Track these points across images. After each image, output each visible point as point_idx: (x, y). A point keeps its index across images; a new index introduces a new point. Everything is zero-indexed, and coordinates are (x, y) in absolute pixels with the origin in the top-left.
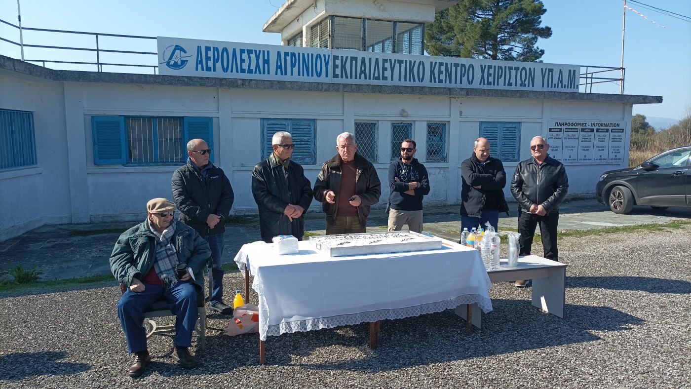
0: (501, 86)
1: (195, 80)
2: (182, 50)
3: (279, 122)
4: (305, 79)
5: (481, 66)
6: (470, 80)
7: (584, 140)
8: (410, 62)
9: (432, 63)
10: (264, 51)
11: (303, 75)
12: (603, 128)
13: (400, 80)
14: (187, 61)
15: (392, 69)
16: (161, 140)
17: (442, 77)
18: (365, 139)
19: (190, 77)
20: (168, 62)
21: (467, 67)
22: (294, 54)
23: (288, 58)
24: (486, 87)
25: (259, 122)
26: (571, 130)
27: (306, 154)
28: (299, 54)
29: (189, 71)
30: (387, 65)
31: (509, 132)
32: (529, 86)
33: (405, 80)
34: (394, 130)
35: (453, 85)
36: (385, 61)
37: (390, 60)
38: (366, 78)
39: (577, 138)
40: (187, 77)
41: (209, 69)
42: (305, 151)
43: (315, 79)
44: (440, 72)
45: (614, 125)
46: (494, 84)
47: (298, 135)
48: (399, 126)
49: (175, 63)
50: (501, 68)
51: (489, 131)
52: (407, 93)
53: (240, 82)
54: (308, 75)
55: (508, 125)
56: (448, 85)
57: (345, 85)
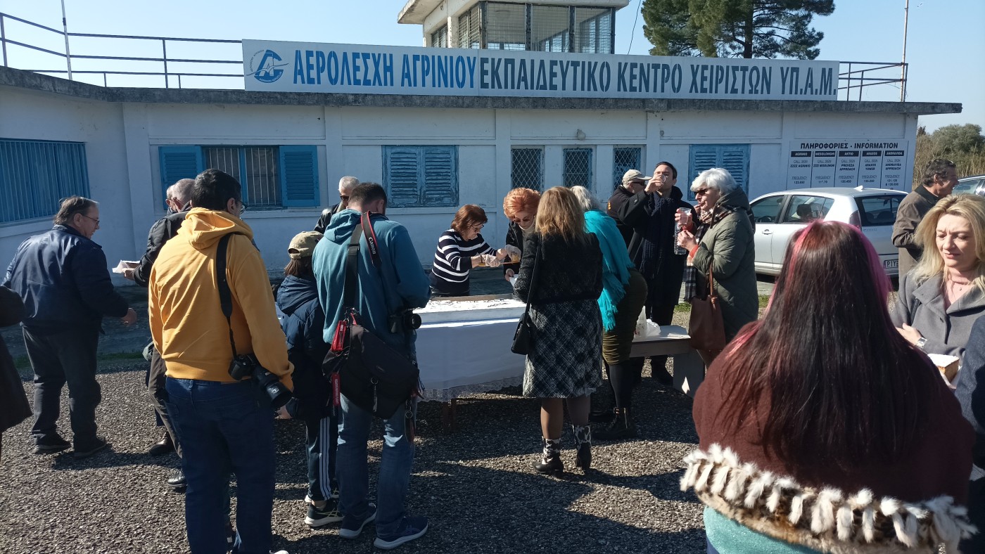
0: (721, 94)
1: (291, 96)
2: (276, 56)
3: (407, 150)
4: (442, 91)
5: (692, 66)
6: (676, 86)
7: (843, 167)
8: (590, 63)
9: (620, 64)
10: (385, 55)
11: (439, 86)
12: (873, 150)
13: (575, 89)
14: (282, 71)
15: (564, 75)
16: (250, 177)
17: (636, 83)
18: (527, 170)
19: (285, 93)
20: (258, 73)
21: (671, 69)
22: (427, 57)
23: (419, 63)
24: (700, 96)
25: (379, 151)
26: (825, 154)
27: (445, 192)
28: (433, 57)
29: (285, 84)
30: (557, 69)
31: (732, 157)
32: (762, 93)
33: (583, 89)
34: (566, 158)
35: (651, 95)
36: (553, 63)
37: (561, 62)
38: (526, 88)
39: (833, 166)
40: (280, 93)
41: (311, 81)
42: (443, 188)
43: (455, 91)
44: (633, 77)
45: (889, 145)
46: (711, 92)
47: (434, 167)
48: (573, 153)
49: (267, 74)
50: (722, 69)
51: (703, 158)
52: (582, 107)
53: (351, 98)
54: (446, 86)
55: (730, 149)
56: (643, 94)
57: (495, 99)
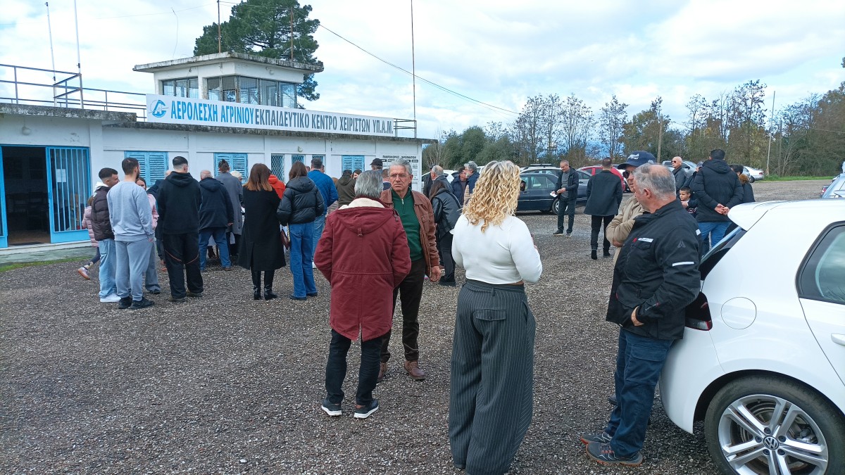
0: (352, 132)
2: (163, 103)
3: (225, 155)
4: (239, 126)
5: (341, 118)
6: (335, 127)
8: (301, 114)
9: (313, 115)
10: (214, 105)
11: (238, 123)
13: (295, 126)
14: (166, 111)
15: (290, 119)
17: (319, 125)
18: (277, 166)
20: (154, 112)
21: (332, 118)
22: (232, 107)
23: (229, 110)
24: (344, 132)
25: (212, 156)
28: (235, 107)
29: (167, 119)
31: (357, 161)
32: (367, 131)
33: (298, 126)
35: (325, 130)
36: (286, 113)
37: (289, 113)
38: (275, 125)
41: (179, 117)
43: (244, 126)
44: (318, 121)
45: (413, 157)
46: (348, 130)
47: (237, 164)
49: (158, 112)
50: (351, 119)
51: (347, 161)
54: (241, 122)
55: (357, 158)
56: (322, 130)
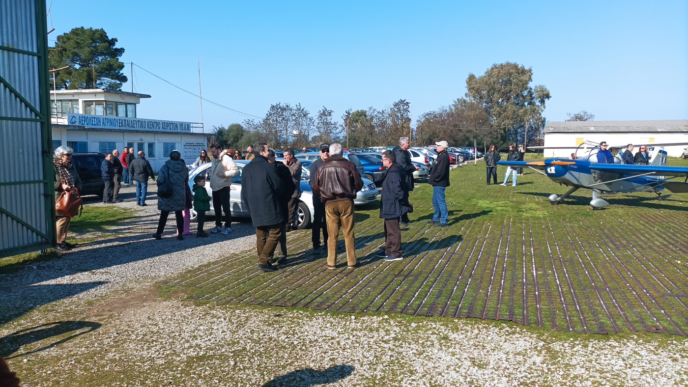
2: (75, 117)
3: (104, 143)
4: (111, 127)
5: (162, 123)
6: (159, 128)
7: (194, 149)
8: (142, 121)
9: (148, 122)
10: (99, 118)
12: (199, 145)
14: (76, 121)
15: (136, 124)
17: (151, 127)
20: (71, 121)
23: (106, 120)
25: (98, 143)
26: (190, 146)
28: (109, 118)
30: (135, 122)
31: (172, 146)
32: (176, 130)
33: (140, 128)
34: (138, 146)
38: (129, 127)
39: (192, 149)
43: (113, 128)
44: (150, 125)
45: (202, 144)
46: (166, 129)
47: (110, 148)
49: (73, 121)
50: (168, 123)
51: (166, 146)
55: (171, 144)
56: (153, 130)
